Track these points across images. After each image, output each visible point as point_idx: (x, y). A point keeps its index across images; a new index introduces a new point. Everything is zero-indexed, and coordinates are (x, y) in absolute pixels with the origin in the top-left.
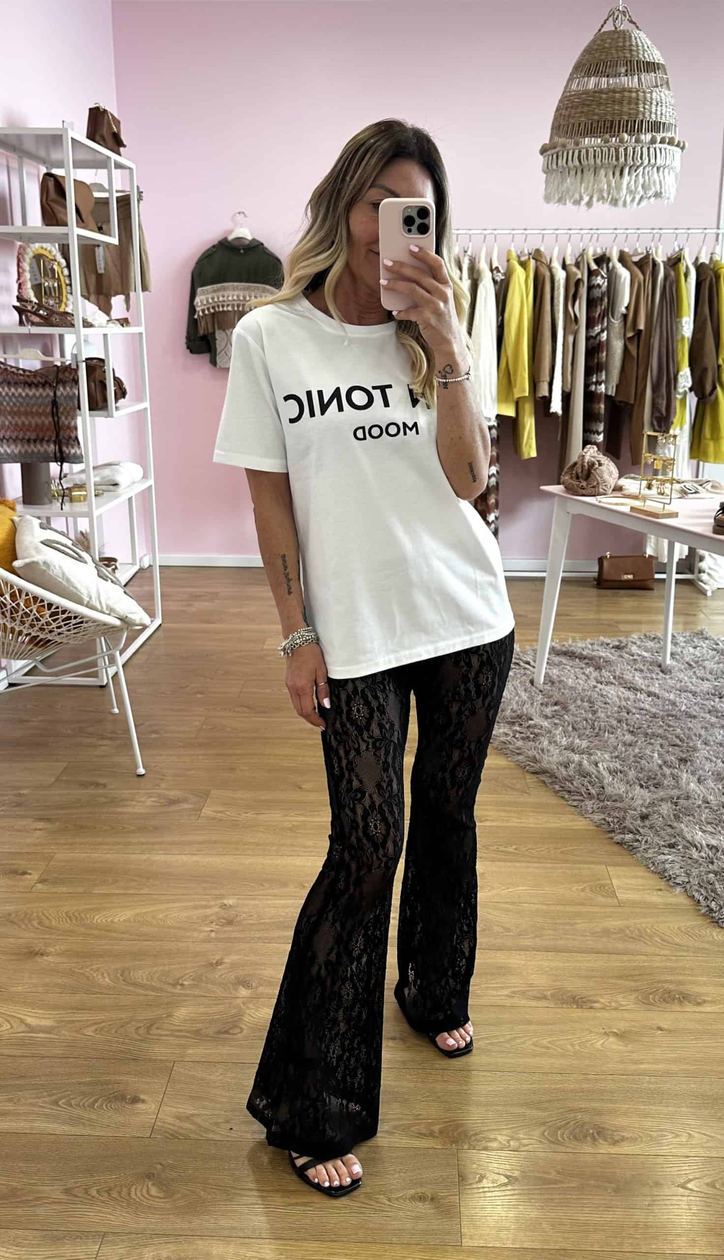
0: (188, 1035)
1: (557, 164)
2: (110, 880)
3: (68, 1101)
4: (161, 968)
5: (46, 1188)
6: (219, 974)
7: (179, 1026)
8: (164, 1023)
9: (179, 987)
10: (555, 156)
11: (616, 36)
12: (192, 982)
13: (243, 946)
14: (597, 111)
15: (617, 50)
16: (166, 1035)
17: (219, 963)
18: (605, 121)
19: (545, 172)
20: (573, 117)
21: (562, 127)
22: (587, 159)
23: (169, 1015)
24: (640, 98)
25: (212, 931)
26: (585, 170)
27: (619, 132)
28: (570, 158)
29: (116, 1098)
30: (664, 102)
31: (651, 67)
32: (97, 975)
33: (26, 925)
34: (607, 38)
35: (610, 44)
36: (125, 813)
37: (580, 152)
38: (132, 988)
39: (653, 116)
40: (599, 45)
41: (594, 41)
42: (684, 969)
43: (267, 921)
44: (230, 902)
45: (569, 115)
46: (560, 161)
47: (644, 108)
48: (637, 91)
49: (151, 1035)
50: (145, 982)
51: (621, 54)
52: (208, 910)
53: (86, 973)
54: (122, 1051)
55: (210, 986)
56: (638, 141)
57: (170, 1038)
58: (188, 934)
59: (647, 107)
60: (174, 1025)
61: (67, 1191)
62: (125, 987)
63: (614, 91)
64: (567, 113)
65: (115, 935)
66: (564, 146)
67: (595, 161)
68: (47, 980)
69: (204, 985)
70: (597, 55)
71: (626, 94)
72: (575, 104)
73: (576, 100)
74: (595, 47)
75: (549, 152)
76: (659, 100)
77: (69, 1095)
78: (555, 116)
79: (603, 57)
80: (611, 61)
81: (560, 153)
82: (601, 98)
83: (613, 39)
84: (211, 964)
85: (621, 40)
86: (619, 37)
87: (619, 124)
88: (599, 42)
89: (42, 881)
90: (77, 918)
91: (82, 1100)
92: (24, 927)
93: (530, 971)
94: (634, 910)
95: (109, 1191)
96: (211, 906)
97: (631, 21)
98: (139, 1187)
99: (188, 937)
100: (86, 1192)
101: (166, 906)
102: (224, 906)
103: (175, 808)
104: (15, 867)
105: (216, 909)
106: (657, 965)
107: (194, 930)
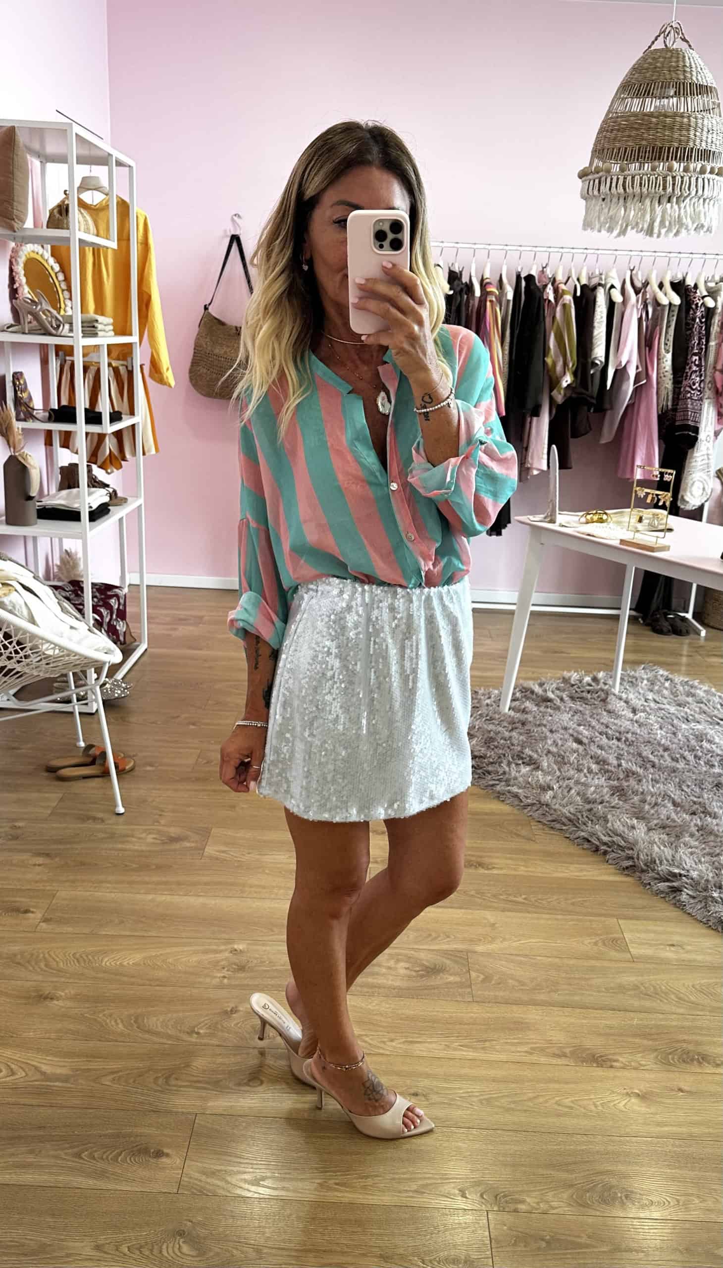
0: (206, 1085)
1: (599, 190)
2: (117, 921)
3: (91, 1153)
4: (175, 1015)
5: (77, 1244)
6: (235, 1022)
7: (198, 1076)
8: (182, 1073)
9: (195, 1036)
10: (596, 182)
11: (668, 55)
12: (208, 1031)
14: (645, 135)
15: (669, 71)
16: (186, 1086)
17: (234, 1011)
18: (653, 148)
20: (619, 140)
21: (606, 150)
22: (633, 187)
23: (188, 1066)
24: (692, 124)
25: (224, 977)
26: (628, 198)
27: (668, 159)
28: (614, 185)
29: (139, 1151)
30: (715, 129)
31: (704, 90)
32: (110, 1021)
33: (34, 968)
34: (660, 56)
35: (663, 63)
36: (125, 850)
37: (625, 178)
38: (147, 1036)
39: (704, 144)
40: (650, 64)
41: (644, 59)
42: (701, 1028)
43: (279, 968)
44: (240, 947)
45: (615, 139)
46: (602, 187)
47: (695, 135)
48: (689, 117)
49: (169, 1085)
50: (160, 1029)
51: (674, 75)
52: (219, 955)
53: (99, 1019)
54: (142, 1102)
55: (226, 1035)
56: (686, 170)
57: (192, 1090)
58: (201, 980)
59: (698, 134)
60: (193, 1076)
61: (98, 1248)
62: (140, 1035)
63: (666, 116)
64: (613, 135)
65: (125, 979)
67: (640, 190)
68: (59, 1026)
69: (220, 1033)
70: (648, 75)
71: (678, 119)
72: (620, 126)
73: (622, 122)
74: (646, 65)
75: (590, 177)
76: (710, 126)
77: (92, 1148)
78: (597, 137)
79: (654, 78)
80: (662, 82)
81: (603, 178)
82: (651, 123)
83: (665, 58)
84: (226, 1012)
85: (673, 60)
86: (672, 56)
87: (668, 151)
88: (650, 60)
89: (46, 920)
90: (85, 961)
91: (104, 1153)
92: (31, 968)
93: (548, 1027)
94: (648, 966)
95: (140, 1249)
96: (221, 951)
97: (684, 40)
98: (171, 1245)
99: (200, 983)
100: (117, 1250)
101: (175, 949)
102: (234, 951)
103: (177, 846)
104: (17, 904)
105: (227, 954)
106: (674, 1023)
107: (207, 976)
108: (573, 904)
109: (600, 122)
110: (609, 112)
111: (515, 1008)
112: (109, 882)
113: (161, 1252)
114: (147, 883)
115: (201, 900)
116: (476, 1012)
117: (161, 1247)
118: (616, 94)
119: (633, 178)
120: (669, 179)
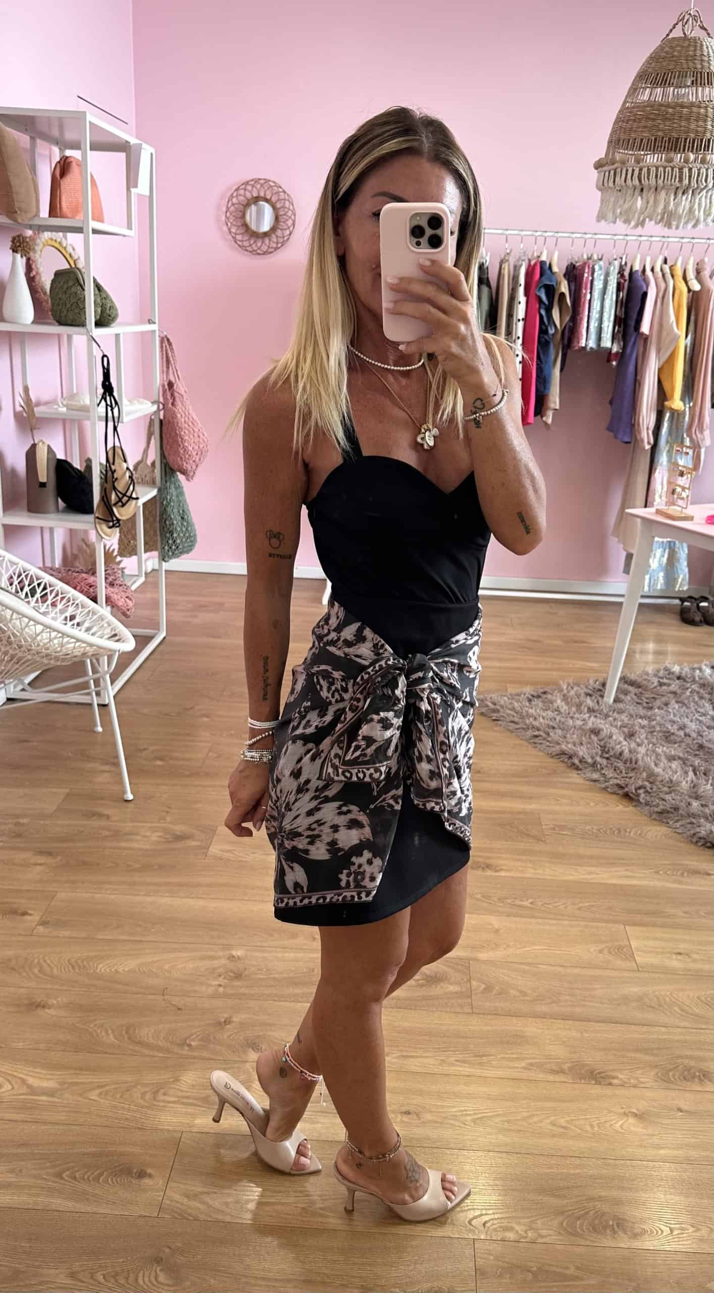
0: (195, 1102)
1: (614, 182)
2: (115, 925)
3: (73, 1173)
4: (167, 1026)
5: (51, 1271)
6: (230, 1033)
7: (187, 1092)
8: (171, 1088)
9: (186, 1048)
10: (612, 172)
11: (687, 43)
12: (200, 1043)
13: (252, 1004)
14: (661, 126)
15: (687, 60)
16: (174, 1102)
17: (227, 1022)
18: (670, 139)
19: (599, 188)
20: (635, 131)
21: (621, 142)
22: (649, 179)
23: (177, 1080)
24: (710, 114)
25: (220, 985)
26: (644, 190)
27: (684, 150)
28: (630, 176)
29: (122, 1171)
32: (101, 1032)
33: (27, 973)
34: (678, 45)
35: (679, 52)
36: (129, 849)
37: (641, 170)
38: (137, 1048)
40: (667, 53)
41: (662, 48)
42: (704, 1043)
43: (277, 976)
44: (238, 953)
45: (630, 128)
46: (617, 179)
47: (712, 126)
48: (706, 107)
49: (155, 1099)
50: (151, 1041)
51: (691, 65)
52: (216, 962)
53: (90, 1029)
54: (127, 1119)
55: (218, 1047)
56: (703, 161)
57: (178, 1106)
58: (196, 988)
60: (182, 1091)
61: (72, 1275)
62: (131, 1046)
63: (682, 106)
64: (629, 126)
65: (120, 986)
66: (623, 163)
67: (657, 181)
68: (49, 1036)
69: (212, 1044)
70: (665, 64)
71: (695, 109)
72: (638, 117)
73: (639, 113)
74: (662, 55)
75: (605, 168)
77: (73, 1167)
78: (613, 128)
79: (671, 67)
80: (680, 72)
81: (618, 170)
82: (668, 112)
83: (682, 47)
84: (220, 1024)
85: (692, 48)
86: (689, 45)
87: (685, 142)
88: (667, 49)
89: (43, 923)
90: (80, 967)
91: (86, 1172)
92: (24, 974)
93: (547, 1041)
94: (652, 975)
95: (115, 1276)
96: (219, 958)
97: (703, 28)
98: (147, 1273)
99: (195, 991)
100: (92, 1278)
101: (172, 955)
102: (232, 958)
103: (180, 845)
104: (15, 906)
105: (224, 961)
106: (677, 1038)
107: (202, 984)
108: (579, 909)
109: (617, 112)
110: (625, 102)
111: (514, 1020)
112: (110, 883)
113: (136, 1280)
114: (149, 884)
115: (201, 903)
116: (476, 1024)
117: (137, 1276)
118: (633, 84)
119: (649, 170)
120: (686, 170)
